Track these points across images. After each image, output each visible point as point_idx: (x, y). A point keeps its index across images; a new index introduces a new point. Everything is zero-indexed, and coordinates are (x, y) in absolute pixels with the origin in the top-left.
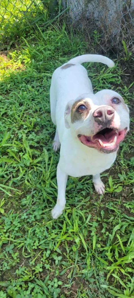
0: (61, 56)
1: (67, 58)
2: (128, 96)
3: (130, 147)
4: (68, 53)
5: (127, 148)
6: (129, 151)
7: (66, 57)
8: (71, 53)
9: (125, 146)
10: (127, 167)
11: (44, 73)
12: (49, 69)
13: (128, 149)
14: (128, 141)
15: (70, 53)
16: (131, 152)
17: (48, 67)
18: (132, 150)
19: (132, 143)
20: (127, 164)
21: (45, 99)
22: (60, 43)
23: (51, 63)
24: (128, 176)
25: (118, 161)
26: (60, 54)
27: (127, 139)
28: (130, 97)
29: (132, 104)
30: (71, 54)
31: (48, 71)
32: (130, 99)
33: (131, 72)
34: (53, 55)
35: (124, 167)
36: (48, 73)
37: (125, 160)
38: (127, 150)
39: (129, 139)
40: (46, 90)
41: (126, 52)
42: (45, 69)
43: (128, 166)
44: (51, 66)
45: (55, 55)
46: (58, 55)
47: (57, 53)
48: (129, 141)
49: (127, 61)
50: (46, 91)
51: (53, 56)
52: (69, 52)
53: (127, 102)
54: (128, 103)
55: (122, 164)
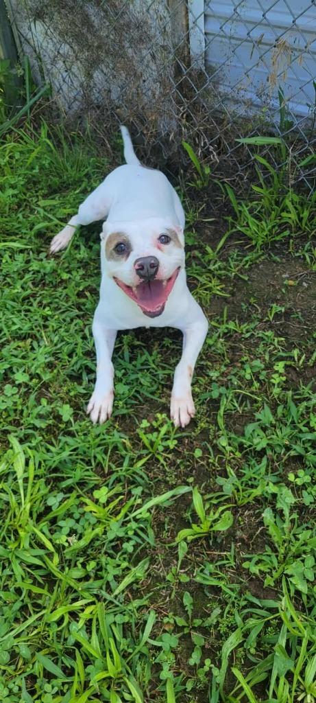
0: (45, 197)
1: (59, 200)
2: (217, 270)
3: (240, 399)
4: (61, 190)
5: (232, 400)
6: (239, 409)
7: (57, 198)
8: (68, 189)
9: (227, 398)
10: (238, 455)
11: (5, 241)
12: (16, 231)
13: (236, 405)
14: (232, 384)
15: (65, 187)
16: (243, 410)
17: (13, 225)
18: (246, 406)
19: (243, 387)
20: (236, 444)
21: (8, 306)
22: (37, 167)
23: (20, 215)
24: (244, 479)
25: (215, 441)
26: (40, 193)
27: (229, 378)
28: (223, 272)
29: (231, 288)
30: (70, 190)
31: (14, 237)
32: (223, 277)
33: (217, 212)
34: (24, 197)
35: (232, 456)
36: (15, 241)
37: (233, 436)
38: (233, 408)
39: (233, 377)
40: (11, 283)
41: (199, 168)
42: (4, 233)
43: (241, 452)
44: (19, 223)
45: (30, 197)
46: (37, 196)
47: (34, 192)
48: (236, 383)
49: (204, 189)
50: (11, 285)
51: (25, 200)
52: (64, 185)
53: (217, 286)
54: (221, 286)
55: (224, 447)
